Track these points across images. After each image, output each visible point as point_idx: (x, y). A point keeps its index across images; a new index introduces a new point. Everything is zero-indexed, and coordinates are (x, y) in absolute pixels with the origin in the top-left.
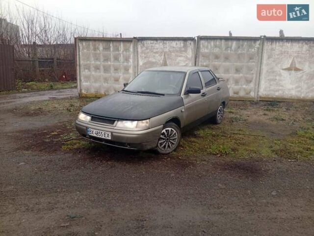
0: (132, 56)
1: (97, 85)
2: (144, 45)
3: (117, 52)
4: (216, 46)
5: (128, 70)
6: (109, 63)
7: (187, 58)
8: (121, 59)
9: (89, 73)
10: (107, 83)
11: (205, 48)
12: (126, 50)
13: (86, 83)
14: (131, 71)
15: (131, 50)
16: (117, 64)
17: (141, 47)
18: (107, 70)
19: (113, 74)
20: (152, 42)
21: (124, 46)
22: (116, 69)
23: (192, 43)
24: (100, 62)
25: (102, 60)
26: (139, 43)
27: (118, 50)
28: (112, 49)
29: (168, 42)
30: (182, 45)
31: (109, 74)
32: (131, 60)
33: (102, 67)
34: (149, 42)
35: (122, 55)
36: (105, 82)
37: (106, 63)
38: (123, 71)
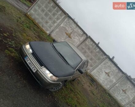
0: (61, 19)
1: (37, 17)
2: (69, 20)
3: (56, 13)
5: (55, 23)
6: (50, 13)
7: (79, 39)
8: (56, 17)
9: (38, 9)
10: (42, 20)
12: (61, 15)
13: (33, 12)
15: (63, 17)
16: (52, 16)
17: (67, 20)
18: (46, 15)
19: (47, 19)
21: (61, 13)
22: (50, 18)
23: (86, 36)
24: (46, 9)
25: (48, 9)
26: (68, 18)
27: (58, 12)
28: (55, 9)
29: (78, 27)
30: (82, 34)
31: (46, 18)
32: (59, 21)
33: (45, 12)
34: (72, 21)
35: (57, 15)
36: (41, 19)
37: (48, 12)
38: (52, 21)
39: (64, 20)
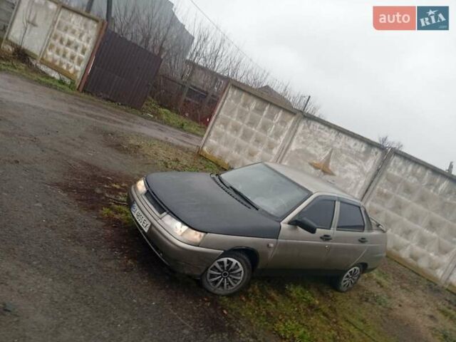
0: (285, 134)
1: (225, 149)
2: (309, 126)
3: (270, 120)
4: (414, 174)
5: (272, 148)
6: (253, 129)
7: (362, 169)
8: (271, 130)
9: (224, 130)
10: (239, 153)
11: (396, 168)
12: (283, 122)
13: (214, 142)
14: (275, 151)
15: (289, 125)
16: (262, 134)
17: (304, 128)
18: (246, 136)
19: (251, 145)
20: (323, 127)
21: (282, 115)
22: (258, 141)
23: (380, 153)
24: (243, 122)
25: (246, 121)
26: (305, 121)
27: (272, 118)
28: (265, 113)
29: (344, 136)
30: (363, 149)
31: (246, 143)
32: (282, 138)
33: (242, 130)
34: (318, 125)
35: (274, 126)
36: (236, 150)
37: (249, 128)
38: (265, 146)
39: (296, 131)
